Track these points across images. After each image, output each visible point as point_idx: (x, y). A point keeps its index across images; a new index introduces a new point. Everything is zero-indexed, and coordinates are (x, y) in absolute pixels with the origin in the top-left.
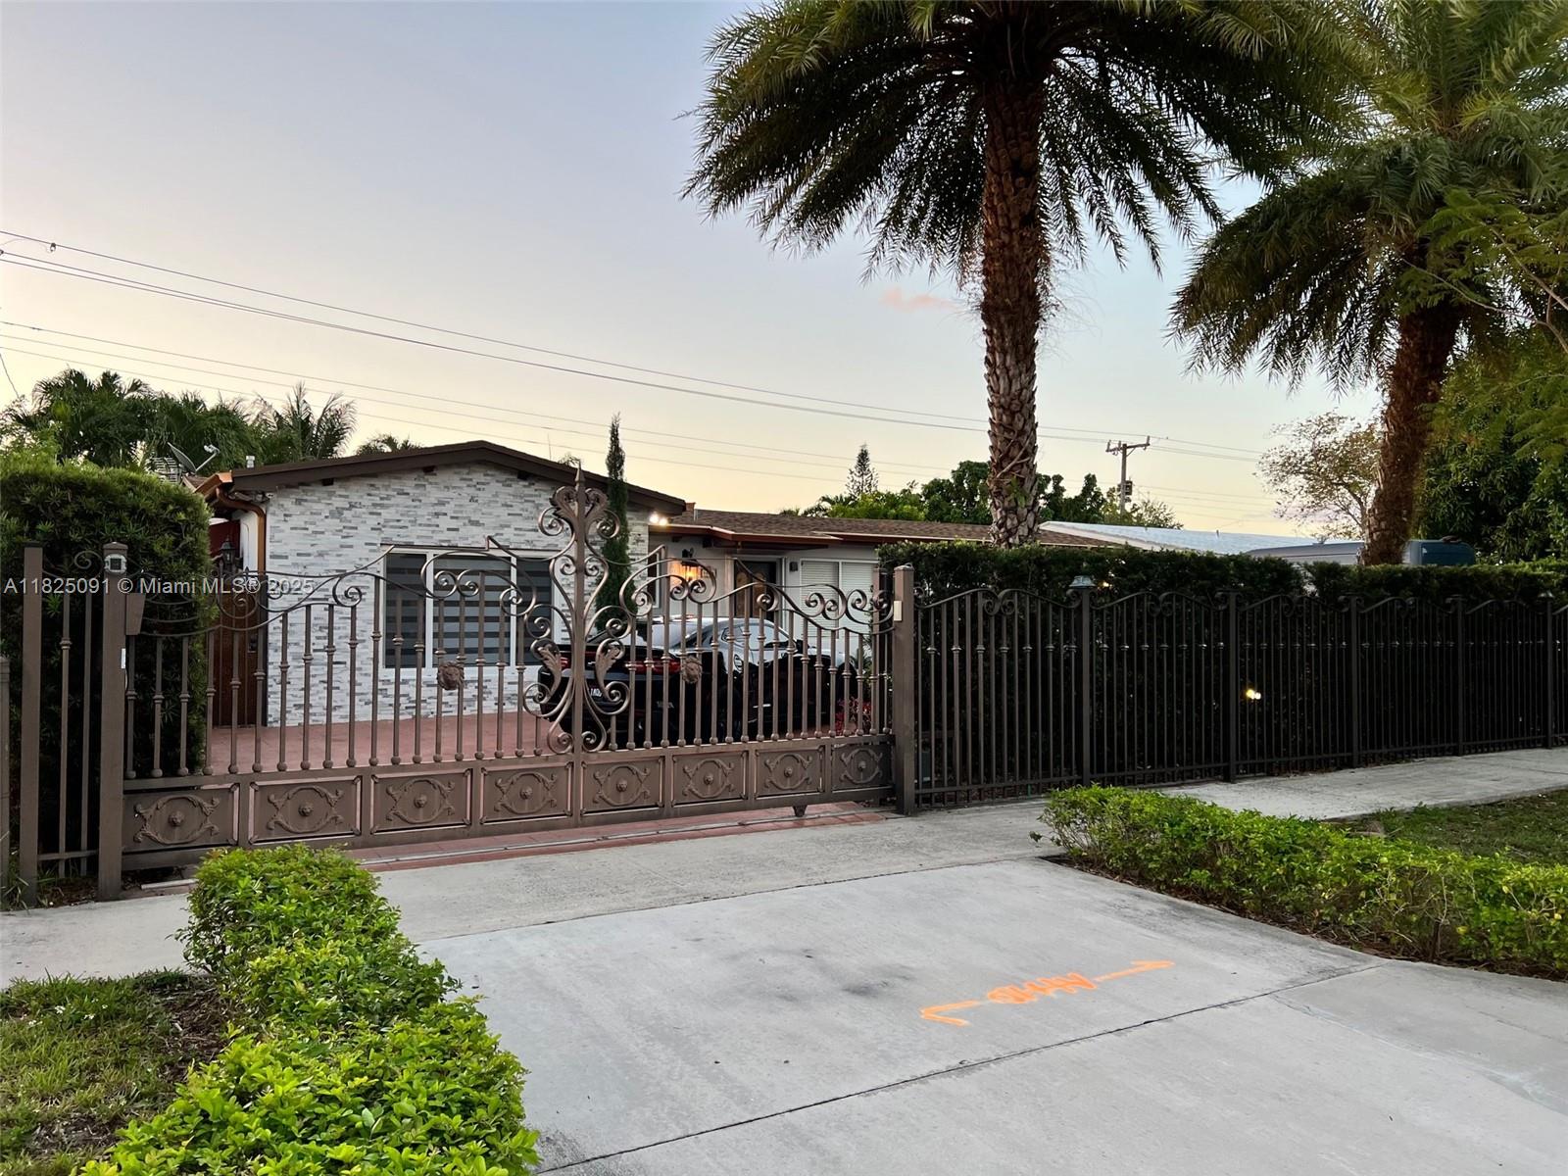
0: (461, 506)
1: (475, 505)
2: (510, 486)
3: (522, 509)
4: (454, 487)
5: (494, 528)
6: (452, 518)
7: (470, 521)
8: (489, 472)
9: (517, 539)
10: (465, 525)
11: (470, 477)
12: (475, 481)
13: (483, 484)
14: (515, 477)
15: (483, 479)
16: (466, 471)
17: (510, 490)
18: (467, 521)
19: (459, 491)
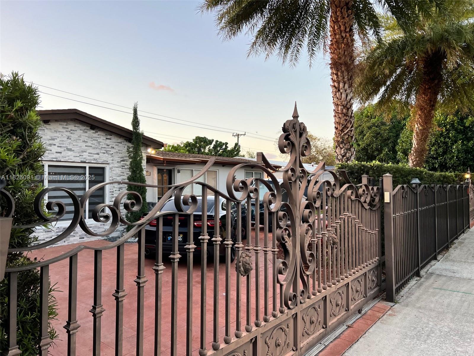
0: (63, 141)
1: (70, 141)
2: (86, 132)
3: (92, 144)
4: (59, 132)
5: (79, 153)
6: (58, 147)
7: (67, 149)
8: (76, 125)
9: (89, 158)
10: (64, 150)
11: (67, 127)
12: (69, 129)
13: (73, 130)
14: (88, 128)
15: (74, 128)
16: (65, 124)
17: (87, 135)
18: (65, 149)
19: (62, 133)
